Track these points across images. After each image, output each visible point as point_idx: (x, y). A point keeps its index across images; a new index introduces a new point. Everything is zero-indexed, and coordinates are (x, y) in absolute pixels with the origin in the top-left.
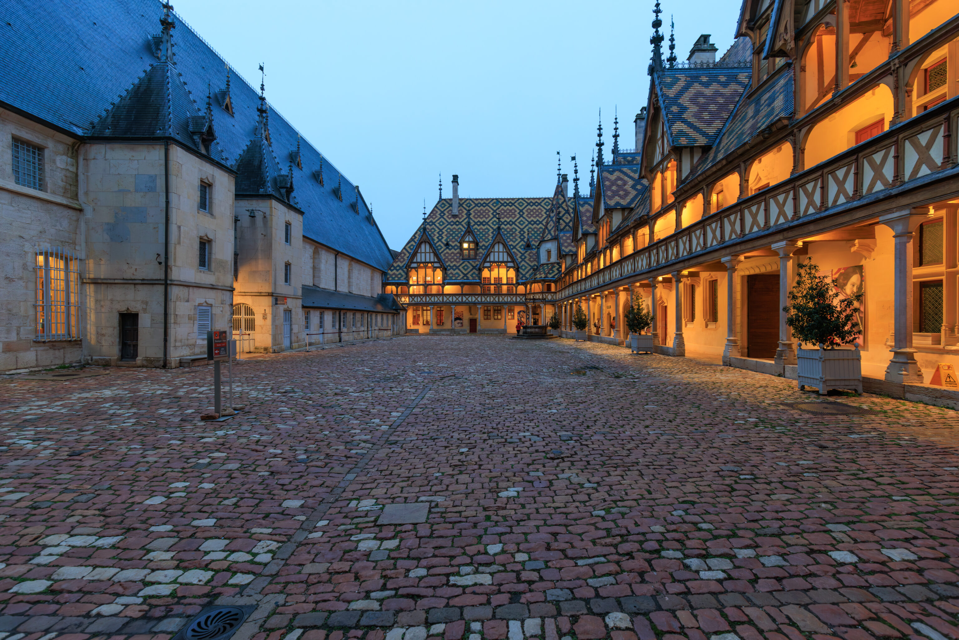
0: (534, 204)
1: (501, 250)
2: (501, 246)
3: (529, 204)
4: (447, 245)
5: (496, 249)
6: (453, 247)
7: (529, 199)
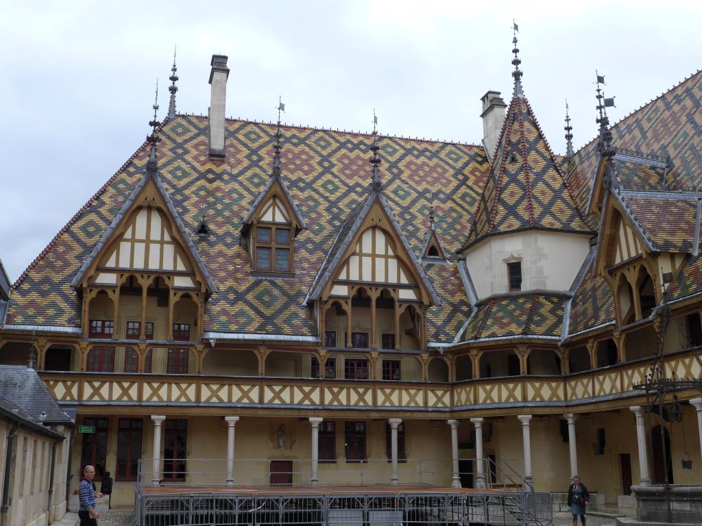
0: (422, 153)
1: (381, 249)
2: (381, 239)
3: (408, 152)
4: (203, 229)
5: (367, 246)
6: (221, 239)
7: (407, 140)
